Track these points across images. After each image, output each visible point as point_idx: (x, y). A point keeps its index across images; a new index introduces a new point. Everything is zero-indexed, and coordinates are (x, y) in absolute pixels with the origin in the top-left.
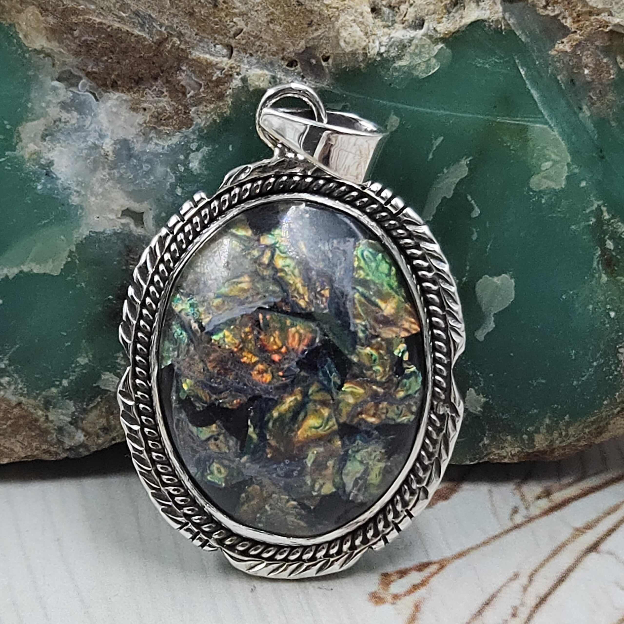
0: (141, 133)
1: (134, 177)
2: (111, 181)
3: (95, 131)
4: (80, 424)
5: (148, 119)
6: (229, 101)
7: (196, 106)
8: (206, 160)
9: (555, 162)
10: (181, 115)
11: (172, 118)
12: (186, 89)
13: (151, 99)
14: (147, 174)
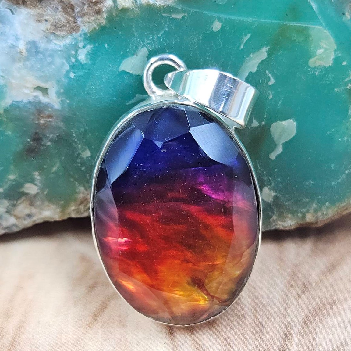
0: (45, 37)
1: (41, 66)
2: (26, 70)
3: (14, 36)
4: (12, 212)
5: (49, 27)
6: (105, 15)
7: (82, 18)
8: (89, 55)
9: (326, 50)
10: (72, 24)
11: (65, 26)
12: (74, 7)
13: (50, 13)
14: (50, 63)
